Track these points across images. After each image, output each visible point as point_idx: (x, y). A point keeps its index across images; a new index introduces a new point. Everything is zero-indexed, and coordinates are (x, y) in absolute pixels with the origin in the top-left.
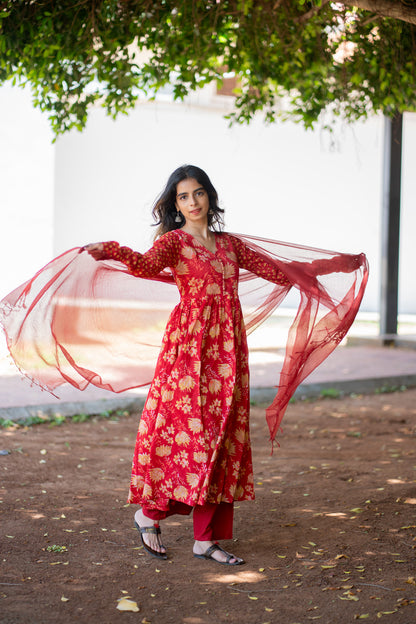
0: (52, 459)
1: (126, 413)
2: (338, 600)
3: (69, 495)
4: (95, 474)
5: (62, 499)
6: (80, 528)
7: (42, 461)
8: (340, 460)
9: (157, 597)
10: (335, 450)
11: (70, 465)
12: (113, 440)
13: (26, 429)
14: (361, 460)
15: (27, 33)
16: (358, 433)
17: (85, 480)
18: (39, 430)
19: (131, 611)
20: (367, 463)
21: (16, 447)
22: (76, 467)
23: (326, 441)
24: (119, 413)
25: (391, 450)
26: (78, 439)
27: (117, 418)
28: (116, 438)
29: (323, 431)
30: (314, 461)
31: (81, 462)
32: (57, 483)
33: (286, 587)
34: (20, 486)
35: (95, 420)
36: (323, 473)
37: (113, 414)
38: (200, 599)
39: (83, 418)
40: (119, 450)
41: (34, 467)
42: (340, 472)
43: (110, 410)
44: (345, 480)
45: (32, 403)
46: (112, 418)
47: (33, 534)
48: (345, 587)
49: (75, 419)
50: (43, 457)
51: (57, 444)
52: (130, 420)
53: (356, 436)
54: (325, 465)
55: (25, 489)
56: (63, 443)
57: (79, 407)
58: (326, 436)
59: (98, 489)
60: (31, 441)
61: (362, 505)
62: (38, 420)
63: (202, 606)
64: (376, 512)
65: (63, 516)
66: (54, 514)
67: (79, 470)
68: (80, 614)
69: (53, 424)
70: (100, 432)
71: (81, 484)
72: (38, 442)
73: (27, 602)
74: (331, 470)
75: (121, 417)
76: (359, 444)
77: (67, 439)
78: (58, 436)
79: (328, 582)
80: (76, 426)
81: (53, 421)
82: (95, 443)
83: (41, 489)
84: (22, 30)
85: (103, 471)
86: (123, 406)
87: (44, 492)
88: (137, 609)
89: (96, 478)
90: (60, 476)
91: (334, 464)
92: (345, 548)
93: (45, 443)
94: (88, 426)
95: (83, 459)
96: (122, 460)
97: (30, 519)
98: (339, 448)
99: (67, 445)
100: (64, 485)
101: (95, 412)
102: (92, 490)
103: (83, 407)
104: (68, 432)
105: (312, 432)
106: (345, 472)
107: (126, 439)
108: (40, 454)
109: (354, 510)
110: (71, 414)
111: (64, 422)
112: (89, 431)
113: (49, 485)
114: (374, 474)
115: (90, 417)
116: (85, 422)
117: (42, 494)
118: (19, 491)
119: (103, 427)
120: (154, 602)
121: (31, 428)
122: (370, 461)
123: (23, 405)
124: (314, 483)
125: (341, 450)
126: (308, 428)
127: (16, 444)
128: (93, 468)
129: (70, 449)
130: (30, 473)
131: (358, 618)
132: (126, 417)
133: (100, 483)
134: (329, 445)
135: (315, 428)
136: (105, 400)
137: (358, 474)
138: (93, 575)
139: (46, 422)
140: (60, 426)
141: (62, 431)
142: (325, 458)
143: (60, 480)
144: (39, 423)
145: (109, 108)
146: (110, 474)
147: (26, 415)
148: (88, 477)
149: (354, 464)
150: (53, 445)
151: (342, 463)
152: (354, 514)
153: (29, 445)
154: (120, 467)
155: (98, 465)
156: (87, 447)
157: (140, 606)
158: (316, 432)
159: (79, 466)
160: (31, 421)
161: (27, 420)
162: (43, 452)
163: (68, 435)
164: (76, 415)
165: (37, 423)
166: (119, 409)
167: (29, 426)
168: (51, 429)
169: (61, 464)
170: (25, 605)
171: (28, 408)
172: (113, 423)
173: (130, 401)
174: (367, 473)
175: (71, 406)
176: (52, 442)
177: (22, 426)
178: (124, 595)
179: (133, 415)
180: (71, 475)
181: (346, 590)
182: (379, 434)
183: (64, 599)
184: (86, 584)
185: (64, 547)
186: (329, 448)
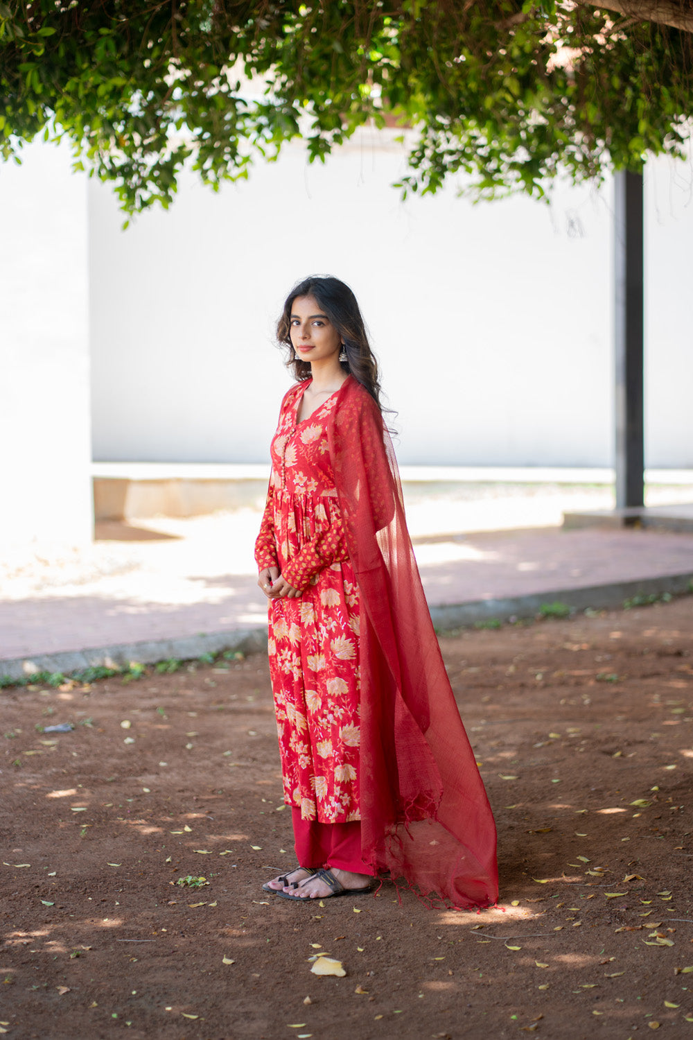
0: (143, 735)
1: (239, 655)
2: (643, 947)
3: (187, 794)
4: (217, 758)
5: (177, 801)
6: (218, 847)
7: (129, 740)
8: (593, 721)
9: (367, 952)
10: (581, 705)
11: (173, 745)
12: (230, 701)
13: (86, 689)
14: (626, 720)
15: (70, 56)
16: (614, 677)
17: (204, 768)
18: (106, 687)
19: (334, 976)
20: (636, 725)
21: (81, 718)
22: (184, 747)
23: (565, 691)
24: (228, 655)
25: (670, 702)
26: (175, 701)
27: (226, 664)
28: (234, 697)
29: (556, 674)
30: (555, 725)
31: (190, 739)
32: (162, 775)
33: (558, 928)
34: (105, 783)
35: (191, 669)
36: (573, 743)
37: (218, 657)
38: (433, 953)
39: (173, 666)
40: (242, 717)
41: (118, 750)
42: (599, 742)
43: (214, 650)
44: (610, 753)
45: (90, 645)
46: (219, 663)
47: (148, 859)
48: (649, 926)
49: (161, 668)
50: (128, 733)
51: (144, 710)
52: (247, 666)
53: (610, 681)
54: (572, 731)
55: (114, 788)
56: (154, 708)
57: (164, 648)
58: (563, 683)
59: (228, 782)
60: (101, 707)
61: (647, 794)
62: (102, 672)
63: (438, 964)
64: (670, 805)
65: (187, 829)
66: (172, 826)
67: (189, 751)
68: (257, 982)
69: (128, 678)
70: (206, 689)
71: (201, 776)
72: (111, 707)
73: (172, 968)
74: (584, 738)
75: (232, 662)
76: (617, 695)
77: (155, 701)
78: (142, 698)
79: (621, 919)
80: (165, 679)
81: (127, 672)
82: (200, 706)
83: (140, 786)
84: (62, 53)
85: (228, 753)
86: (233, 643)
87: (146, 790)
88: (342, 973)
89: (220, 765)
90: (162, 764)
91: (586, 728)
92: (635, 864)
93: (124, 709)
94: (182, 678)
95: (191, 734)
96: (252, 733)
97: (137, 835)
98: (587, 702)
99: (160, 711)
100: (173, 778)
101: (190, 655)
102: (220, 785)
103: (171, 647)
104: (154, 690)
105: (539, 677)
106: (607, 741)
107: (250, 699)
108: (123, 730)
109: (637, 802)
110: (153, 660)
111: (143, 673)
112: (188, 686)
113: (151, 778)
114: (652, 743)
115: (184, 663)
116: (177, 671)
117: (144, 794)
118: (108, 791)
119: (207, 680)
120: (365, 960)
121: (94, 685)
122: (640, 721)
123: (78, 647)
124: (564, 760)
125: (591, 704)
126: (531, 670)
127: (79, 713)
128: (211, 749)
129: (165, 717)
130: (114, 761)
131: (679, 972)
132: (239, 662)
133: (229, 773)
134: (570, 696)
135: (543, 669)
136: (203, 636)
137: (629, 744)
138: (260, 920)
139: (115, 674)
140: (138, 680)
141: (145, 689)
142: (569, 717)
143: (167, 770)
144: (106, 677)
145: (204, 173)
146: (240, 757)
147: (83, 664)
148: (206, 762)
149: (617, 726)
150: (136, 712)
151: (598, 725)
152: (636, 809)
153: (100, 714)
154: (253, 744)
155: (218, 743)
156: (193, 714)
157: (345, 967)
158: (546, 675)
159: (189, 746)
160: (92, 674)
161: (85, 674)
162: (126, 725)
163: (157, 695)
164: (161, 662)
165: (102, 677)
166: (227, 649)
167: (90, 682)
168: (127, 685)
169: (160, 744)
170: (169, 973)
171: (86, 652)
172: (220, 671)
173: (244, 635)
174: (641, 742)
175: (152, 646)
176: (134, 708)
177: (81, 683)
178: (317, 951)
179: (250, 658)
180: (180, 761)
181: (652, 930)
182: (645, 676)
183: (227, 961)
184: (253, 936)
185: (202, 879)
186: (572, 702)
